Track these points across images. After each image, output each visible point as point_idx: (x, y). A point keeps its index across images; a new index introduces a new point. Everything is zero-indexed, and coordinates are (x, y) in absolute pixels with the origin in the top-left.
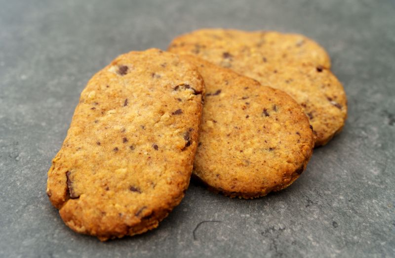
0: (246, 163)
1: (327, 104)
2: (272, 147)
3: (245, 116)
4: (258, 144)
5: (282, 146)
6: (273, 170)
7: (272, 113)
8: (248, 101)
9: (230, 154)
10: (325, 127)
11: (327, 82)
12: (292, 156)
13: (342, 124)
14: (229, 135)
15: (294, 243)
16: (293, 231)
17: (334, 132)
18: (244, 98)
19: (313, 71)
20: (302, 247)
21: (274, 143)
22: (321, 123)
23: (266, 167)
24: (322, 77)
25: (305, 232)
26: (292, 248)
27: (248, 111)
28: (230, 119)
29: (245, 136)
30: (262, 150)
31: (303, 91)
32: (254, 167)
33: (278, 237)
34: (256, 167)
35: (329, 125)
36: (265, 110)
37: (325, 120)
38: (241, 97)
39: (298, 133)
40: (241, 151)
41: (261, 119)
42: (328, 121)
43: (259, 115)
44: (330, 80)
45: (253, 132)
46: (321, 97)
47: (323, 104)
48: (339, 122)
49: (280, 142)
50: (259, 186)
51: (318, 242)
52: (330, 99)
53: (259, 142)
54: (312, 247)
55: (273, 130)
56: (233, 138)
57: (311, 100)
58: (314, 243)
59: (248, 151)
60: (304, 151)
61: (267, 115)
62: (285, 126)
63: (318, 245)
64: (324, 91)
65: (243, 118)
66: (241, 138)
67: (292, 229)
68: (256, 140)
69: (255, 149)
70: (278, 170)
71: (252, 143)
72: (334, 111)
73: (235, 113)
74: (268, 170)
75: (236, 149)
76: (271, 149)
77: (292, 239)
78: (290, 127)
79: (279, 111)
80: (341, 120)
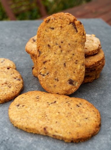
0: (79, 125)
1: (15, 80)
2: (86, 117)
3: (70, 108)
4: (81, 118)
5: (90, 116)
6: (91, 126)
7: (80, 106)
8: (69, 103)
9: (71, 123)
10: (16, 89)
11: (12, 72)
12: (96, 119)
13: (22, 86)
14: (67, 117)
15: (14, 143)
16: (13, 138)
17: (20, 90)
18: (67, 102)
19: (6, 70)
20: (18, 143)
21: (87, 116)
22: (14, 88)
23: (88, 125)
24: (10, 71)
25: (18, 136)
26: (13, 145)
27: (70, 106)
28: (65, 111)
29: (74, 116)
30: (83, 119)
31: (4, 78)
32: (83, 126)
33: (7, 143)
34: (84, 126)
35: (18, 88)
36: (77, 105)
37: (16, 86)
38: (65, 102)
39: (93, 111)
40: (75, 121)
41: (77, 108)
42: (17, 86)
43: (76, 107)
44: (13, 71)
45: (76, 113)
46: (12, 78)
47: (13, 81)
48: (21, 86)
49: (89, 115)
50: (88, 133)
51: (23, 138)
52: (15, 78)
53: (81, 117)
54: (22, 141)
55: (84, 112)
56: (69, 117)
57: (8, 81)
58: (22, 140)
59: (78, 121)
60: (99, 117)
61: (79, 106)
62: (88, 109)
63: (24, 140)
64: (12, 76)
65: (70, 109)
66: (72, 117)
67: (12, 137)
68: (79, 116)
69: (80, 120)
70: (93, 126)
71: (78, 118)
72: (18, 82)
73: (65, 108)
74: (89, 126)
75: (73, 121)
76: (86, 118)
77: (13, 142)
78: (90, 109)
79: (83, 105)
80: (22, 84)
